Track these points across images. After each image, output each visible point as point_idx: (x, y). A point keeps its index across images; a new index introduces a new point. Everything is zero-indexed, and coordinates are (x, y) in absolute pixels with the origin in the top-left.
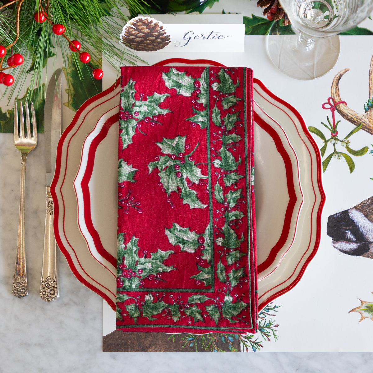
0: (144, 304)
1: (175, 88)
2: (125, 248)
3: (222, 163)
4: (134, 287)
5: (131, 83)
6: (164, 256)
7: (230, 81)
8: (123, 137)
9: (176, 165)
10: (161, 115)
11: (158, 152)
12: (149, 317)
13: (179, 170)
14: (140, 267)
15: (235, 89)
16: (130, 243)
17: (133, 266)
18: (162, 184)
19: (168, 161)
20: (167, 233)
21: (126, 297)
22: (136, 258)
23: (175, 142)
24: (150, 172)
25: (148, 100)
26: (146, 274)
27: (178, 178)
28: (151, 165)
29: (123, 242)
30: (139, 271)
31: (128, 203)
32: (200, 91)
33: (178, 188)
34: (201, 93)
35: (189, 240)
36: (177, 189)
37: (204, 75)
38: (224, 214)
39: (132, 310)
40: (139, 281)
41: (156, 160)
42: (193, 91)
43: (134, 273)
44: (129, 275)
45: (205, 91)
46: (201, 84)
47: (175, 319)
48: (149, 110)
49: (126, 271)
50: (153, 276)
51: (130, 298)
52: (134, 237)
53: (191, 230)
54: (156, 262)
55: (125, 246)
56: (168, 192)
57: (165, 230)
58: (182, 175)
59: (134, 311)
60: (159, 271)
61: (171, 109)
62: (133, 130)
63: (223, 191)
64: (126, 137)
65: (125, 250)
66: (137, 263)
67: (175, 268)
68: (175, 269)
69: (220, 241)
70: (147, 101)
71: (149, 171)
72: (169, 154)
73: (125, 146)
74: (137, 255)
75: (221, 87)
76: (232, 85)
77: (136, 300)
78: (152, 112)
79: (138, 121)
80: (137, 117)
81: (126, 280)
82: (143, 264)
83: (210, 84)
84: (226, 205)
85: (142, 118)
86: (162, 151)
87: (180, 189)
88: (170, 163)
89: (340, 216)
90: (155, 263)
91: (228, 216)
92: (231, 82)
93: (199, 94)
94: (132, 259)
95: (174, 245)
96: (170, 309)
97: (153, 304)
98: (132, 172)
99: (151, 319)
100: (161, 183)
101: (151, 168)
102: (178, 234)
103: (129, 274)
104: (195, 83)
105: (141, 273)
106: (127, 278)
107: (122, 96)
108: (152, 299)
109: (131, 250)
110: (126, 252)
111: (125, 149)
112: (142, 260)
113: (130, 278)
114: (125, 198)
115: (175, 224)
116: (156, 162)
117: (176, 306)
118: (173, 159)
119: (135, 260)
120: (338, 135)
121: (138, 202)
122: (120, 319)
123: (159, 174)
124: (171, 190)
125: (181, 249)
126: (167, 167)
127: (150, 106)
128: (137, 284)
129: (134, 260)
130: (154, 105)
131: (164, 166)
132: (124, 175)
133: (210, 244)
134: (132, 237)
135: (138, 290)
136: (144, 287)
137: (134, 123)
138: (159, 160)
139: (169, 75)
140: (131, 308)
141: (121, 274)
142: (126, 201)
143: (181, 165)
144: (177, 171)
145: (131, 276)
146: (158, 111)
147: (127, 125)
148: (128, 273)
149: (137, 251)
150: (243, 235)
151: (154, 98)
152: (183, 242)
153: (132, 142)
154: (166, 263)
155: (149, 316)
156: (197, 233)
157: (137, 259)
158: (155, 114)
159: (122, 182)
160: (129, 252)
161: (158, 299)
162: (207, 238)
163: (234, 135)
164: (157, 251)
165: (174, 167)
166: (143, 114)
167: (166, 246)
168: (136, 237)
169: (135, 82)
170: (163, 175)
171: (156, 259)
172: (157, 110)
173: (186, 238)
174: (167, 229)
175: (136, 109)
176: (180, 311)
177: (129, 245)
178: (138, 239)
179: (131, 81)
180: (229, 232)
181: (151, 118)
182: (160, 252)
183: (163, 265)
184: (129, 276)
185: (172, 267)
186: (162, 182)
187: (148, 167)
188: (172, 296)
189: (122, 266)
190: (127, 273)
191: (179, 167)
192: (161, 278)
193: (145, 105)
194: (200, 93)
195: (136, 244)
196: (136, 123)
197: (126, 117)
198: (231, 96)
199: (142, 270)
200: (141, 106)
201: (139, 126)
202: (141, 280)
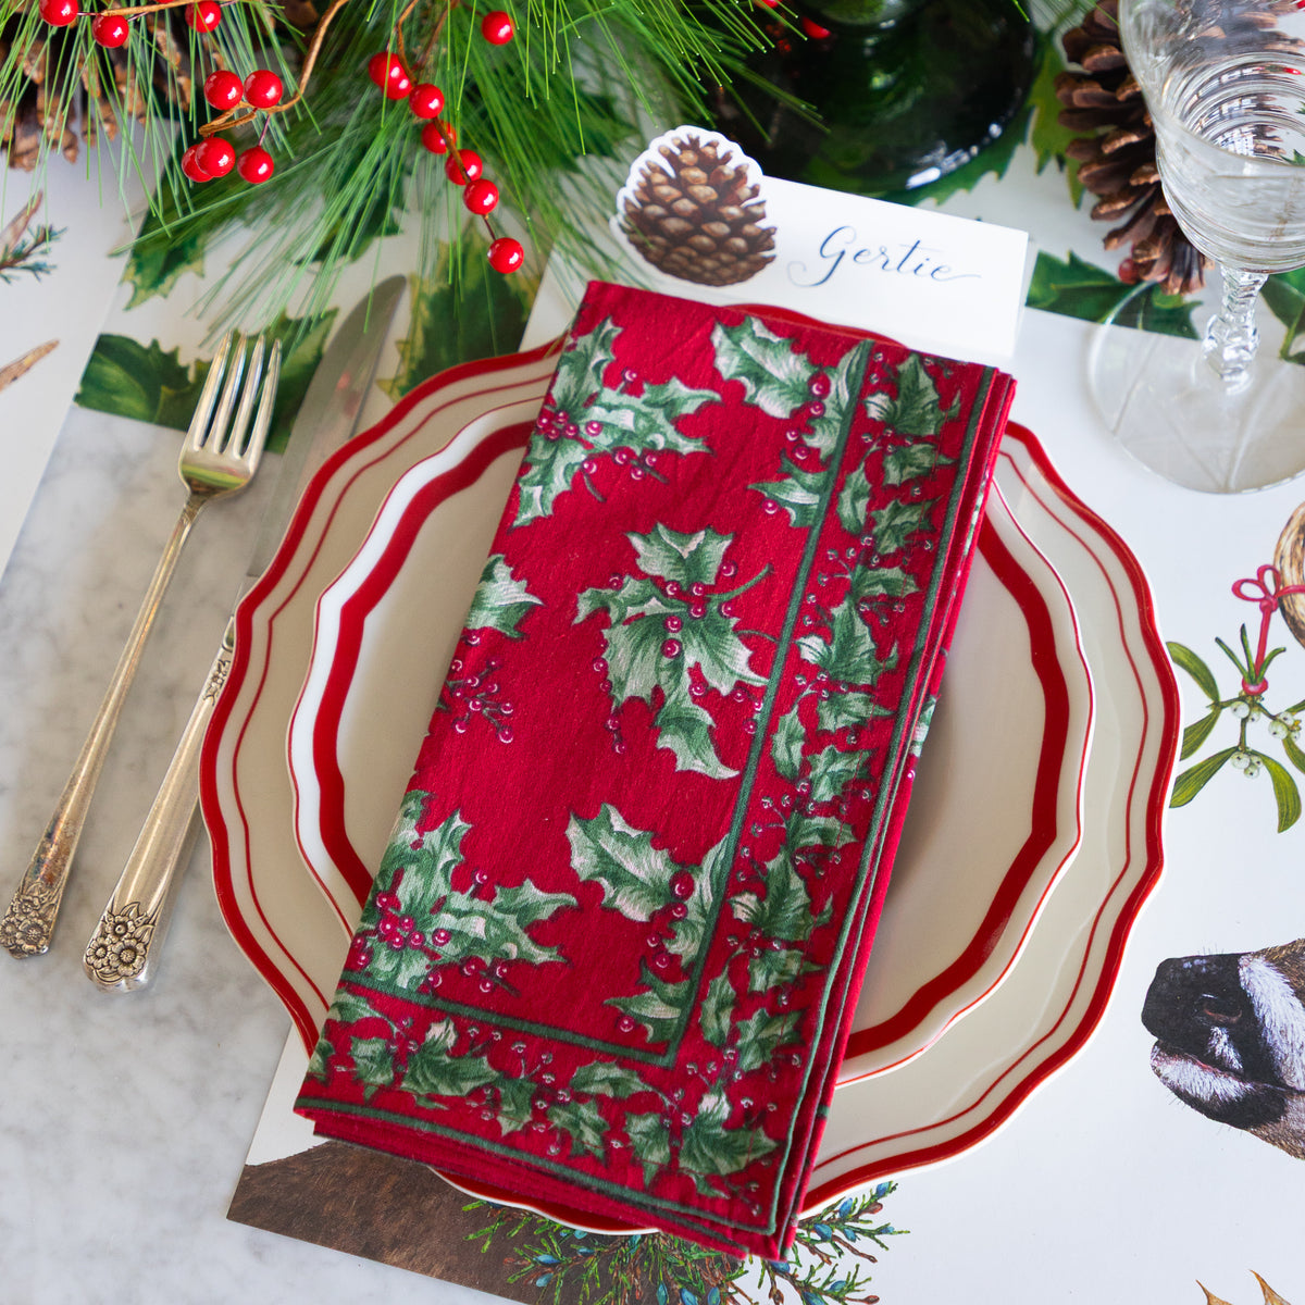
0: (418, 1051)
1: (743, 379)
2: (417, 844)
3: (830, 653)
4: (403, 981)
5: (604, 331)
6: (538, 907)
7: (932, 395)
8: (526, 490)
9: (671, 617)
10: (670, 455)
11: (627, 563)
12: (419, 1096)
13: (678, 636)
14: (446, 921)
15: (940, 425)
16: (436, 831)
17: (423, 912)
18: (606, 665)
19: (648, 599)
20: (574, 832)
21: (365, 1011)
22: (440, 887)
23: (693, 546)
24: (579, 619)
25: (645, 396)
26: (459, 950)
27: (666, 661)
28: (589, 598)
29: (414, 822)
30: (436, 933)
31: (474, 699)
32: (823, 408)
33: (657, 691)
34: (826, 415)
35: (642, 875)
36: (650, 692)
37: (849, 360)
38: (788, 817)
39: (372, 1059)
40: (428, 967)
41: (610, 586)
42: (798, 405)
43: (417, 937)
44: (398, 935)
45: (840, 412)
46: (833, 388)
47: (507, 1126)
48: (636, 428)
49: (396, 922)
50: (480, 963)
51: (378, 1015)
52: (458, 816)
53: (657, 844)
54: (507, 923)
55: (416, 836)
56: (618, 695)
57: (569, 819)
58: (681, 651)
59: (375, 1066)
60: (507, 954)
61: (709, 444)
62: (565, 474)
63: (804, 740)
64: (538, 491)
65: (414, 853)
66: (440, 905)
67: (565, 957)
68: (561, 959)
69: (745, 906)
70: (639, 397)
71: (575, 612)
72: (660, 578)
73: (524, 518)
74: (446, 880)
75: (895, 412)
76: (933, 410)
77: (395, 1030)
78: (645, 436)
79: (592, 451)
80: (591, 439)
81: (384, 952)
82: (459, 914)
83: (862, 392)
84: (801, 786)
85: (608, 446)
86: (639, 562)
87: (663, 695)
88: (654, 606)
89: (1204, 970)
90: (499, 923)
91: (797, 828)
92: (933, 402)
93: (815, 417)
94: (427, 885)
95: (583, 878)
96: (502, 1091)
97: (447, 1060)
98: (521, 603)
99: (422, 1103)
100: (604, 661)
101: (584, 607)
102: (609, 846)
103: (402, 933)
104: (812, 380)
105: (442, 945)
106: (390, 947)
107: (565, 363)
108: (451, 1041)
109: (435, 857)
110: (415, 860)
111: (522, 528)
112: (460, 901)
113: (398, 950)
114: (470, 681)
115: (610, 807)
116: (609, 591)
117: (527, 1085)
118: (666, 595)
119: (436, 891)
120: (1263, 695)
121: (508, 705)
122: (319, 1077)
123: (606, 633)
124: (629, 692)
125: (605, 900)
126: (642, 615)
127: (645, 415)
128: (414, 977)
129: (432, 892)
130: (659, 416)
131: (631, 611)
132: (491, 609)
133: (708, 908)
134: (452, 815)
135: (414, 998)
136: (437, 993)
137: (577, 455)
138: (620, 586)
139: (736, 336)
140: (369, 1054)
141: (372, 927)
142: (470, 693)
143: (687, 620)
144: (671, 635)
145: (404, 943)
146: (666, 437)
147: (551, 453)
148: (398, 930)
149: (453, 867)
150: (833, 903)
151: (666, 394)
152: (619, 877)
153: (549, 512)
154: (539, 932)
155: (421, 1093)
156: (674, 859)
157: (444, 891)
158: (654, 444)
159: (477, 627)
160: (424, 861)
161: (473, 1046)
162: (703, 885)
163: (894, 573)
164: (520, 884)
165: (663, 621)
166: (616, 436)
167: (556, 874)
168: (464, 818)
169: (619, 330)
170: (619, 641)
171: (507, 911)
172: (664, 434)
173: (630, 866)
174: (579, 817)
175: (597, 413)
176: (535, 1108)
177: (433, 838)
178: (470, 826)
179: (609, 325)
180: (786, 884)
181: (638, 453)
182: (530, 892)
183: (526, 936)
184: (397, 940)
185: (555, 953)
186: (608, 661)
187: (577, 602)
188: (520, 1048)
189: (385, 900)
190: (393, 929)
191: (679, 627)
192: (505, 978)
193: (629, 407)
194: (821, 417)
195: (457, 841)
196: (583, 457)
197: (557, 430)
198: (921, 446)
199: (449, 935)
200: (617, 407)
201: (591, 467)
202: (436, 967)
